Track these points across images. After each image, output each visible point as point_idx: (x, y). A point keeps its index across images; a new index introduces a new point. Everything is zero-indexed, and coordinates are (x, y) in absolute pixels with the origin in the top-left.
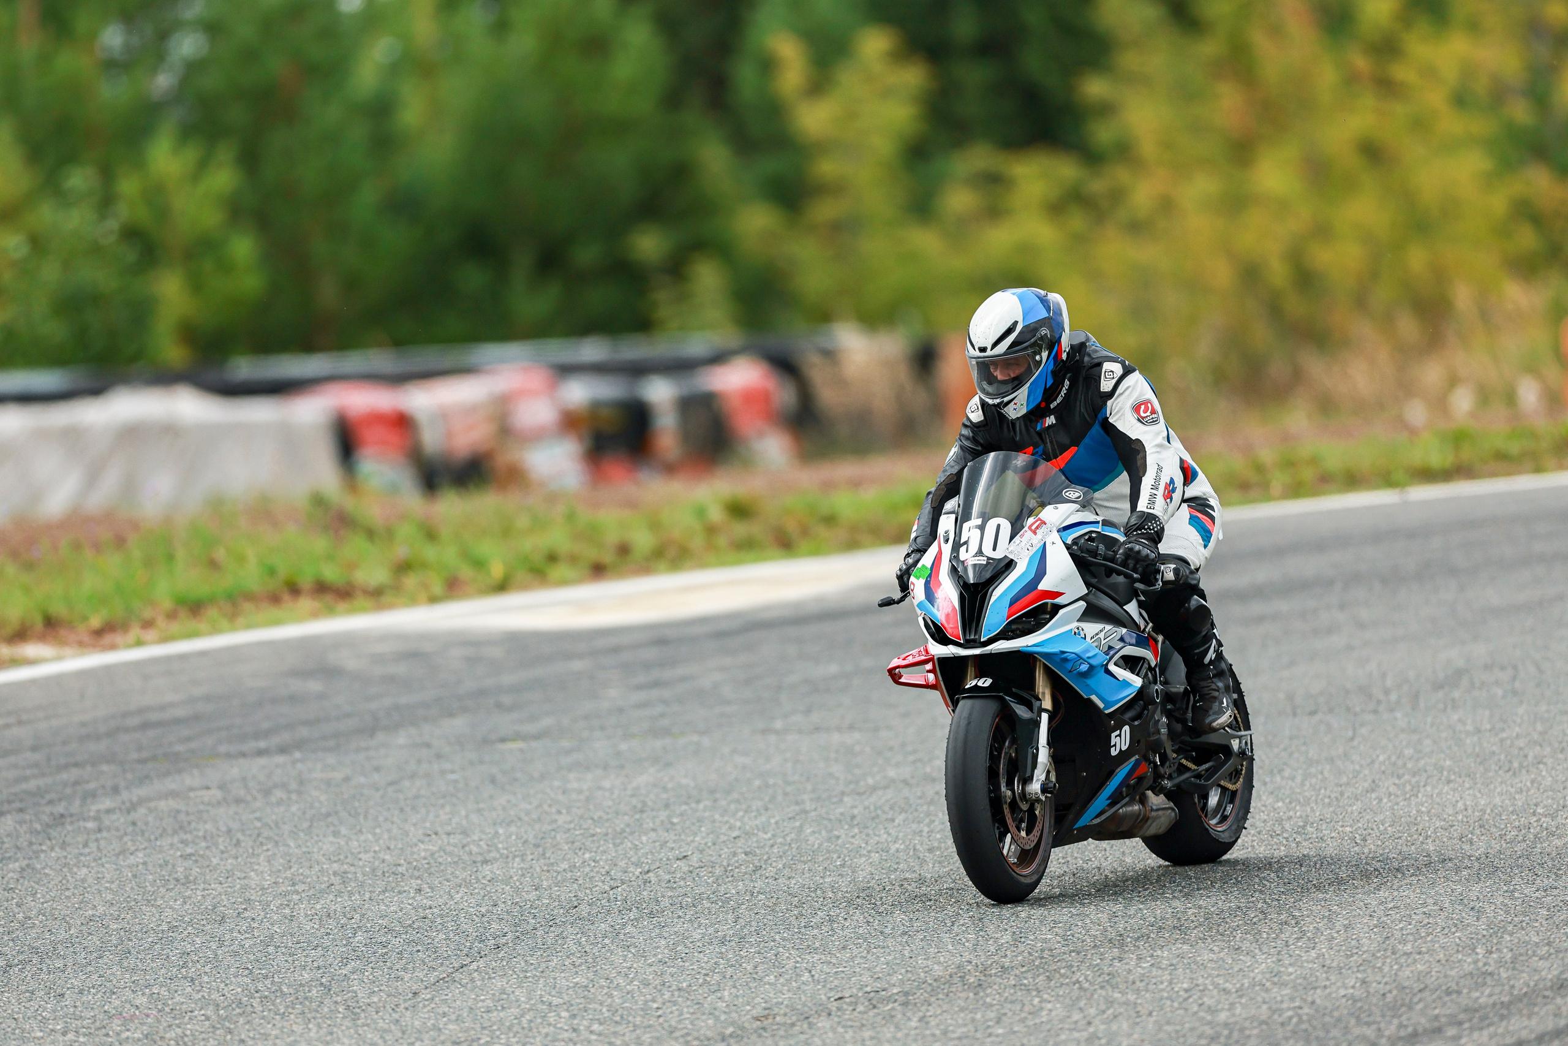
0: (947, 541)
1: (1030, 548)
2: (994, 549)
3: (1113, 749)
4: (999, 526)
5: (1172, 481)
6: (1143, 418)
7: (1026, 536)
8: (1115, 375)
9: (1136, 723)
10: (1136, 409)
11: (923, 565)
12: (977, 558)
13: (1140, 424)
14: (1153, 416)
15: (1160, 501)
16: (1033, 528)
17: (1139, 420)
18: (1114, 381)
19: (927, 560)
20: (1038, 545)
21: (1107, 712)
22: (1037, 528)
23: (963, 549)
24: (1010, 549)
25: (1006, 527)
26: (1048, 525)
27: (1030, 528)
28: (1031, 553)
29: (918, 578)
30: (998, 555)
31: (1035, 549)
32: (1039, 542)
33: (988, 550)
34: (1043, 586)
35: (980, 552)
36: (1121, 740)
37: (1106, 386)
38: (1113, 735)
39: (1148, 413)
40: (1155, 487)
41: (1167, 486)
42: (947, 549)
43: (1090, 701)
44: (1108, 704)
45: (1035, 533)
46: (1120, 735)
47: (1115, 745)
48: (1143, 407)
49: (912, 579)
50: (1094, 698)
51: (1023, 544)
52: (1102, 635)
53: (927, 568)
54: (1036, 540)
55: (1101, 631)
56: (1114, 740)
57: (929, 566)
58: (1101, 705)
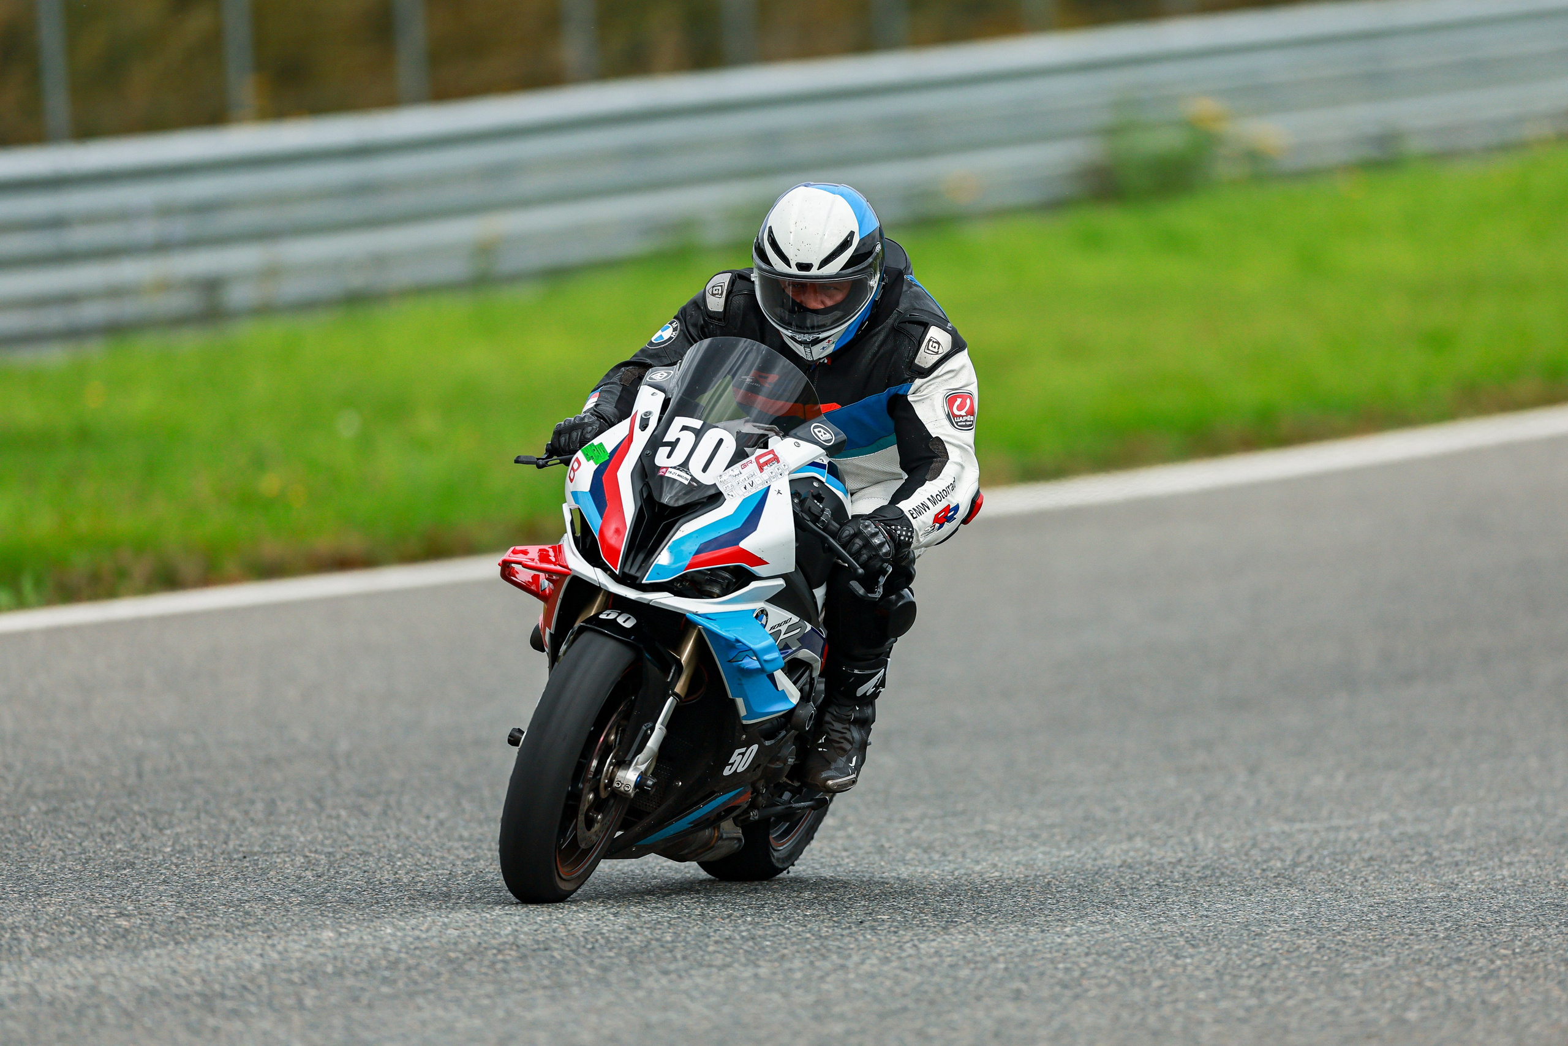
0: (644, 427)
1: (748, 487)
2: (705, 470)
3: (728, 768)
4: (721, 441)
5: (956, 508)
6: (955, 416)
7: (749, 467)
8: (941, 351)
9: (767, 743)
10: (950, 400)
11: (601, 444)
12: (678, 472)
13: (947, 422)
14: (969, 418)
15: (928, 517)
16: (762, 461)
17: (948, 416)
18: (936, 358)
19: (610, 439)
20: (760, 487)
21: (745, 722)
22: (766, 463)
23: (663, 451)
24: (724, 478)
25: (730, 447)
26: (781, 464)
27: (757, 459)
28: (747, 495)
29: (589, 458)
30: (706, 479)
31: (753, 491)
32: (762, 484)
33: (696, 466)
34: (745, 544)
35: (684, 466)
36: (741, 760)
37: (926, 358)
38: (738, 751)
39: (963, 413)
40: (934, 500)
41: (947, 509)
42: (641, 439)
43: (733, 703)
44: (751, 714)
45: (761, 468)
46: (743, 754)
47: (732, 764)
48: (959, 400)
49: (579, 454)
50: (740, 702)
51: (741, 477)
52: (784, 628)
53: (605, 451)
54: (760, 480)
55: (786, 622)
56: (735, 757)
57: (609, 449)
58: (743, 712)
